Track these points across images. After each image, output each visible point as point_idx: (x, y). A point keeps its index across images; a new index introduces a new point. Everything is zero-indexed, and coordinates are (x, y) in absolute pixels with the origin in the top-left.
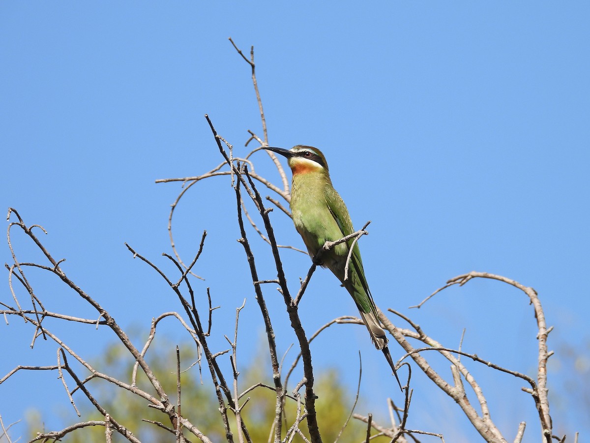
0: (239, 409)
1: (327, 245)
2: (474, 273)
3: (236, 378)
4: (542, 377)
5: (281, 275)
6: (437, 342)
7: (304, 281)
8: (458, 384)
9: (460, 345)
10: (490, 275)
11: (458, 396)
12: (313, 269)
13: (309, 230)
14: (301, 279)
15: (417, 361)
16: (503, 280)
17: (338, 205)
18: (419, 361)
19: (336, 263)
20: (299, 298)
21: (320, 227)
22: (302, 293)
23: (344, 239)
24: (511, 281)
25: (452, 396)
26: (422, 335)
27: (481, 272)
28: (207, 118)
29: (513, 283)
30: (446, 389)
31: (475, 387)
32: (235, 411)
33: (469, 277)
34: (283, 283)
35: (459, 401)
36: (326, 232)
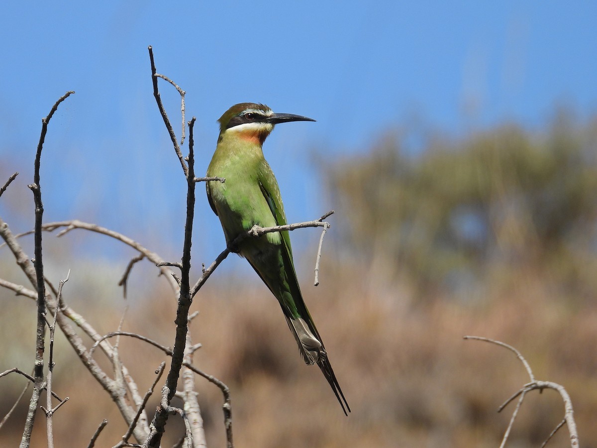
0: (53, 410)
1: (255, 229)
2: (77, 223)
3: (51, 370)
4: (189, 376)
5: (187, 258)
6: (81, 317)
7: (209, 269)
8: (119, 377)
9: (120, 326)
10: (102, 229)
11: (118, 392)
12: (223, 256)
13: (233, 208)
14: (203, 266)
15: (72, 340)
16: (119, 239)
17: (270, 181)
18: (75, 341)
19: (261, 253)
20: (197, 289)
21: (248, 206)
22: (202, 284)
23: (277, 227)
24: (131, 241)
25: (110, 392)
26: (62, 304)
27: (89, 222)
28: (150, 51)
29: (133, 244)
30: (104, 382)
31: (129, 382)
32: (47, 412)
33: (71, 227)
34: (186, 268)
35: (118, 400)
36: (255, 213)
